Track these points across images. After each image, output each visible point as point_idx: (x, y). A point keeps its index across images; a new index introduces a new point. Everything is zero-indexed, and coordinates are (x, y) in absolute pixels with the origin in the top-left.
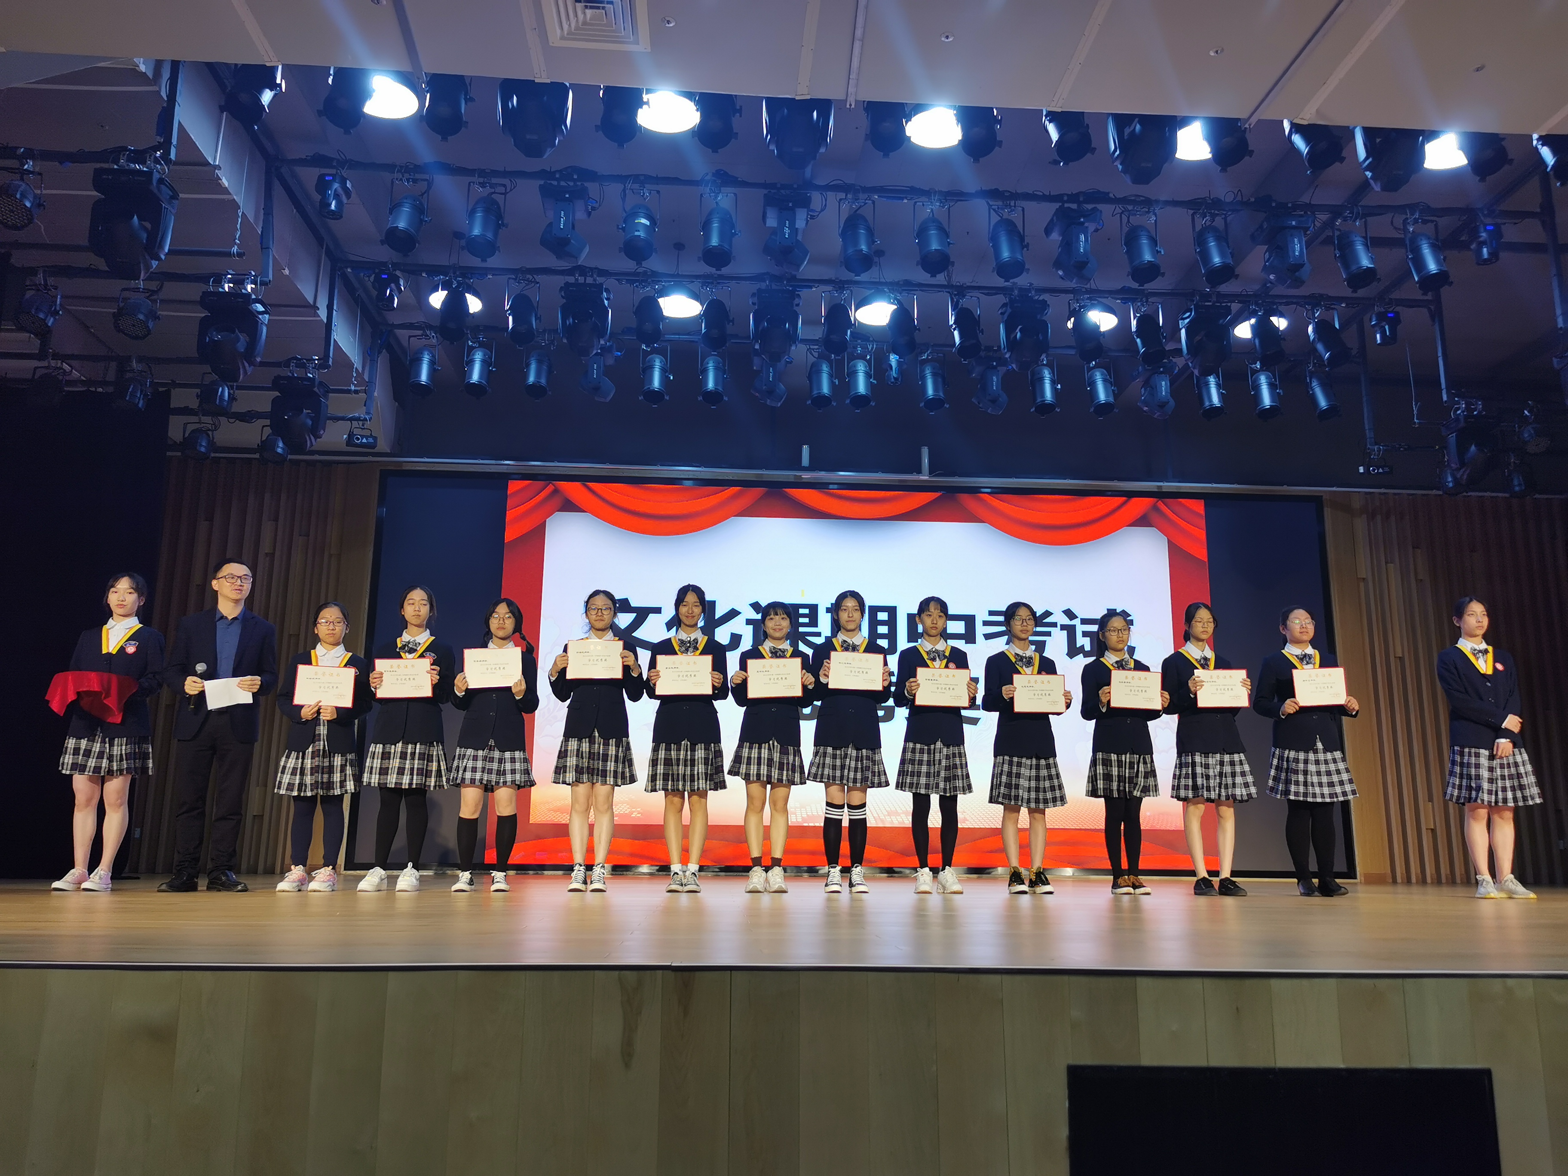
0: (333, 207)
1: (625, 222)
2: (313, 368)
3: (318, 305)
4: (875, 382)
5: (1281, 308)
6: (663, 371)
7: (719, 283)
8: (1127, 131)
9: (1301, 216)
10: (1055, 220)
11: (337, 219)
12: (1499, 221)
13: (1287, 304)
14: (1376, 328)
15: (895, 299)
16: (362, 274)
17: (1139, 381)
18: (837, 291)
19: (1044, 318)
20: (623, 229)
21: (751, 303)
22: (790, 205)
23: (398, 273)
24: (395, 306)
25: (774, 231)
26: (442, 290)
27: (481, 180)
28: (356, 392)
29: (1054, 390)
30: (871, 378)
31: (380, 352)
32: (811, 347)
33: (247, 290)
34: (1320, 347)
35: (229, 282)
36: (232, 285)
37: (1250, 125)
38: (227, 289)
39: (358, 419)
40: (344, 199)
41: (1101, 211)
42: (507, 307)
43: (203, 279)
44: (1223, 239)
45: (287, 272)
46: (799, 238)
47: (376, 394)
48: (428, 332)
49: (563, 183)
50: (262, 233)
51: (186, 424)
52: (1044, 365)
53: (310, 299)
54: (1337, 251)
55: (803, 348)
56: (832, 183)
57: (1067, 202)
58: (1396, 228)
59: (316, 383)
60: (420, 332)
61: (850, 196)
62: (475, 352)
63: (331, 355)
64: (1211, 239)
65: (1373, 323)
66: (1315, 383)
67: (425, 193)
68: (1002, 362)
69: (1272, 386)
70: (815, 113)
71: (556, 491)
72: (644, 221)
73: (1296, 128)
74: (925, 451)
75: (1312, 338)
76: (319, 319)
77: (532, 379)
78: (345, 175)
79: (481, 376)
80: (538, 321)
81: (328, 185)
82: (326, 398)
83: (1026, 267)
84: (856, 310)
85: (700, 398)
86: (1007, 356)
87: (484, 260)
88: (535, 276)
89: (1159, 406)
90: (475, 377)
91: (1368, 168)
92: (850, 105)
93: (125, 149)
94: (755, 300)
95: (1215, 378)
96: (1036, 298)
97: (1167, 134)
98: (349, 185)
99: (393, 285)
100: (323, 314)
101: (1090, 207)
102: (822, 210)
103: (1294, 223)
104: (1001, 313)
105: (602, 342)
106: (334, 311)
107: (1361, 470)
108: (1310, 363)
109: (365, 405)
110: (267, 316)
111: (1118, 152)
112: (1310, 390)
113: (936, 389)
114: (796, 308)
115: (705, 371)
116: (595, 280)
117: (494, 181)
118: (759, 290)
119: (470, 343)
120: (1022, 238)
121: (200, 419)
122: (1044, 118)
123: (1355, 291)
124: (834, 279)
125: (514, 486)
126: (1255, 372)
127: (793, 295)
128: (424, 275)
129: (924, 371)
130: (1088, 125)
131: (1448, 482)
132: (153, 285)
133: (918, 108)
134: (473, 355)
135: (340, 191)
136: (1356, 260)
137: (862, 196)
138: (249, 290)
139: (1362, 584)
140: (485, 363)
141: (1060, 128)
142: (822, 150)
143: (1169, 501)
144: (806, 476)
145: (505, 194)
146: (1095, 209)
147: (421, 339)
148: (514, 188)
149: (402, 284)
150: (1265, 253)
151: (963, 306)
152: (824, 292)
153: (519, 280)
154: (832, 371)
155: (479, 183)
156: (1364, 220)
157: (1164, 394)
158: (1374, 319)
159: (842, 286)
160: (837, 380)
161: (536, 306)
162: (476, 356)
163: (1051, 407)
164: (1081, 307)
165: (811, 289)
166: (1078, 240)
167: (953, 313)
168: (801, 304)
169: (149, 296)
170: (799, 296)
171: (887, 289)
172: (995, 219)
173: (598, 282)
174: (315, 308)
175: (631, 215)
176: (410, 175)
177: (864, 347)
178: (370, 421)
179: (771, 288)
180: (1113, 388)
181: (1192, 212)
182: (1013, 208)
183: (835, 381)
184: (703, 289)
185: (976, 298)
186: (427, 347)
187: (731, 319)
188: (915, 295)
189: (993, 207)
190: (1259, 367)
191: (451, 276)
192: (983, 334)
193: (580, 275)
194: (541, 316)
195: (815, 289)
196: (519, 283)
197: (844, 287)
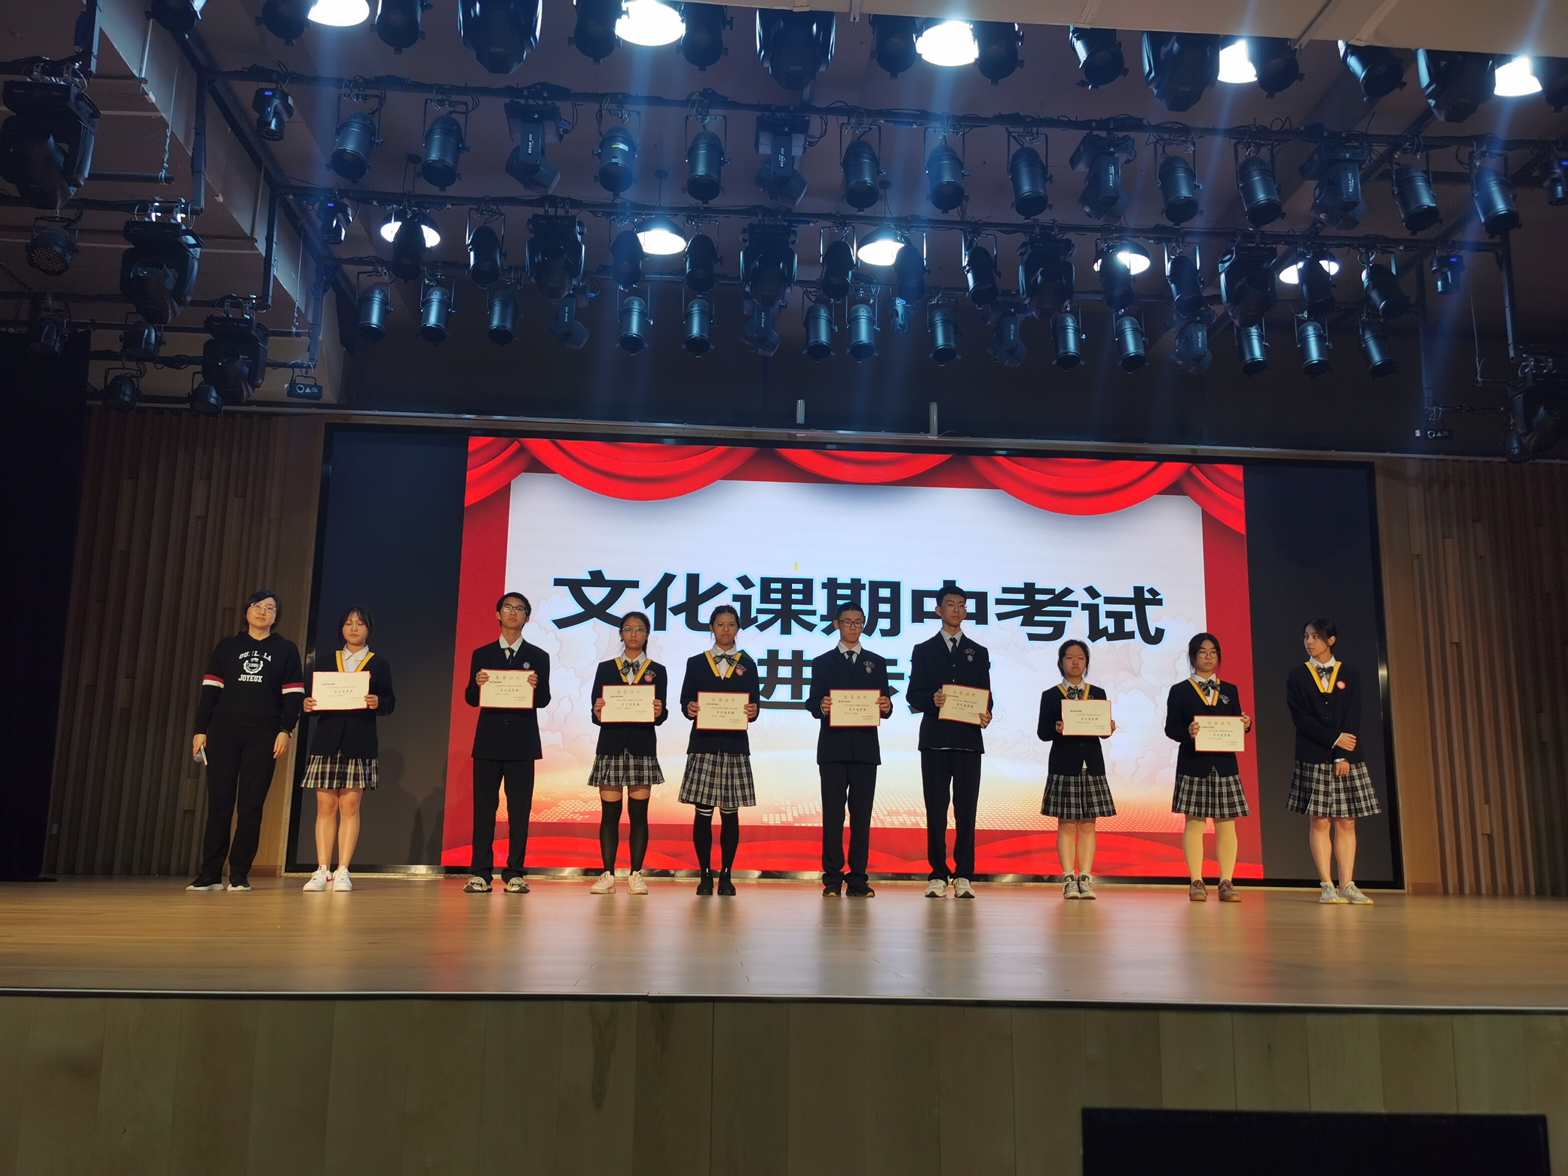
0: (273, 126)
1: (601, 147)
2: (250, 308)
3: (256, 236)
4: (879, 329)
5: (1333, 250)
6: (643, 315)
7: (705, 217)
8: (1164, 50)
9: (1357, 148)
10: (1082, 150)
11: (277, 140)
13: (1339, 246)
14: (1438, 274)
15: (902, 236)
16: (305, 202)
17: (1173, 331)
18: (837, 227)
19: (1068, 260)
20: (599, 155)
21: (741, 240)
23: (346, 201)
24: (343, 238)
25: (768, 160)
26: (394, 222)
27: (440, 97)
28: (297, 335)
29: (1078, 340)
30: (874, 324)
31: (325, 291)
32: (809, 289)
33: (176, 220)
34: (1374, 295)
35: (156, 211)
36: (159, 214)
37: (1300, 46)
38: (154, 219)
39: (300, 366)
40: (285, 117)
41: (1133, 140)
42: (468, 242)
43: (127, 207)
44: (1268, 173)
45: (220, 199)
46: (796, 167)
47: (321, 338)
48: (380, 269)
49: (531, 102)
50: (192, 155)
51: (108, 370)
52: (1067, 312)
53: (247, 231)
54: (1395, 188)
55: (798, 290)
56: (833, 106)
57: (1096, 129)
58: (1461, 163)
59: (254, 326)
60: (370, 268)
61: (853, 120)
62: (432, 292)
63: (270, 294)
64: (1255, 173)
65: (1434, 269)
66: (1368, 336)
67: (376, 111)
68: (1021, 308)
69: (1320, 339)
70: (815, 27)
71: (522, 449)
72: (622, 146)
73: (1352, 49)
74: (934, 409)
75: (1366, 285)
76: (256, 252)
77: (495, 322)
78: (286, 90)
79: (439, 318)
80: (504, 258)
81: (268, 101)
82: (265, 341)
83: (1049, 202)
84: (858, 248)
85: (684, 347)
86: (1026, 302)
87: (442, 189)
88: (500, 207)
89: (1195, 359)
90: (433, 320)
91: (1431, 96)
92: (855, 19)
93: (40, 59)
94: (746, 236)
95: (1257, 329)
96: (1060, 236)
97: (1209, 54)
98: (290, 101)
99: (340, 215)
100: (261, 247)
101: (1121, 134)
102: (821, 137)
103: (1348, 155)
104: (1021, 254)
105: (575, 282)
106: (274, 244)
107: (1418, 433)
108: (1363, 313)
109: (308, 351)
110: (199, 250)
111: (1153, 75)
112: (1362, 343)
113: (946, 338)
114: (791, 246)
115: (689, 316)
116: (567, 212)
117: (454, 98)
118: (750, 225)
119: (427, 282)
120: (1044, 169)
121: (124, 364)
122: (1071, 34)
123: (1414, 233)
124: (834, 213)
125: (475, 443)
126: (1302, 322)
127: (789, 231)
128: (375, 203)
129: (933, 318)
130: (1120, 43)
131: (1514, 449)
132: (71, 214)
133: (930, 22)
134: (430, 295)
135: (281, 108)
136: (1417, 198)
137: (867, 120)
138: (179, 221)
139: (1416, 562)
140: (443, 303)
141: (1088, 47)
142: (823, 69)
143: (1204, 466)
144: (801, 434)
145: (466, 113)
146: (1125, 137)
147: (372, 276)
148: (477, 106)
149: (350, 214)
150: (1315, 189)
151: (978, 246)
152: (822, 228)
153: (482, 210)
154: (831, 316)
155: (437, 100)
156: (1425, 153)
157: (1200, 346)
158: (1435, 264)
159: (843, 221)
160: (836, 326)
161: (500, 240)
162: (433, 297)
163: (1074, 359)
164: (1109, 248)
165: (809, 224)
166: (1107, 173)
167: (967, 253)
168: (797, 241)
169: (66, 226)
170: (795, 232)
171: (895, 225)
172: (1015, 147)
173: (569, 214)
174: (252, 240)
175: (607, 140)
176: (359, 91)
177: (868, 291)
178: (314, 368)
179: (764, 223)
180: (1144, 339)
181: (1236, 141)
182: (1035, 135)
183: (834, 328)
184: (688, 223)
185: (992, 237)
186: (378, 285)
187: (719, 257)
188: (924, 232)
189: (1013, 134)
190: (1306, 316)
191: (405, 205)
192: (1000, 277)
193: (550, 207)
194: (506, 252)
195: (812, 225)
196: (482, 214)
197: (845, 223)
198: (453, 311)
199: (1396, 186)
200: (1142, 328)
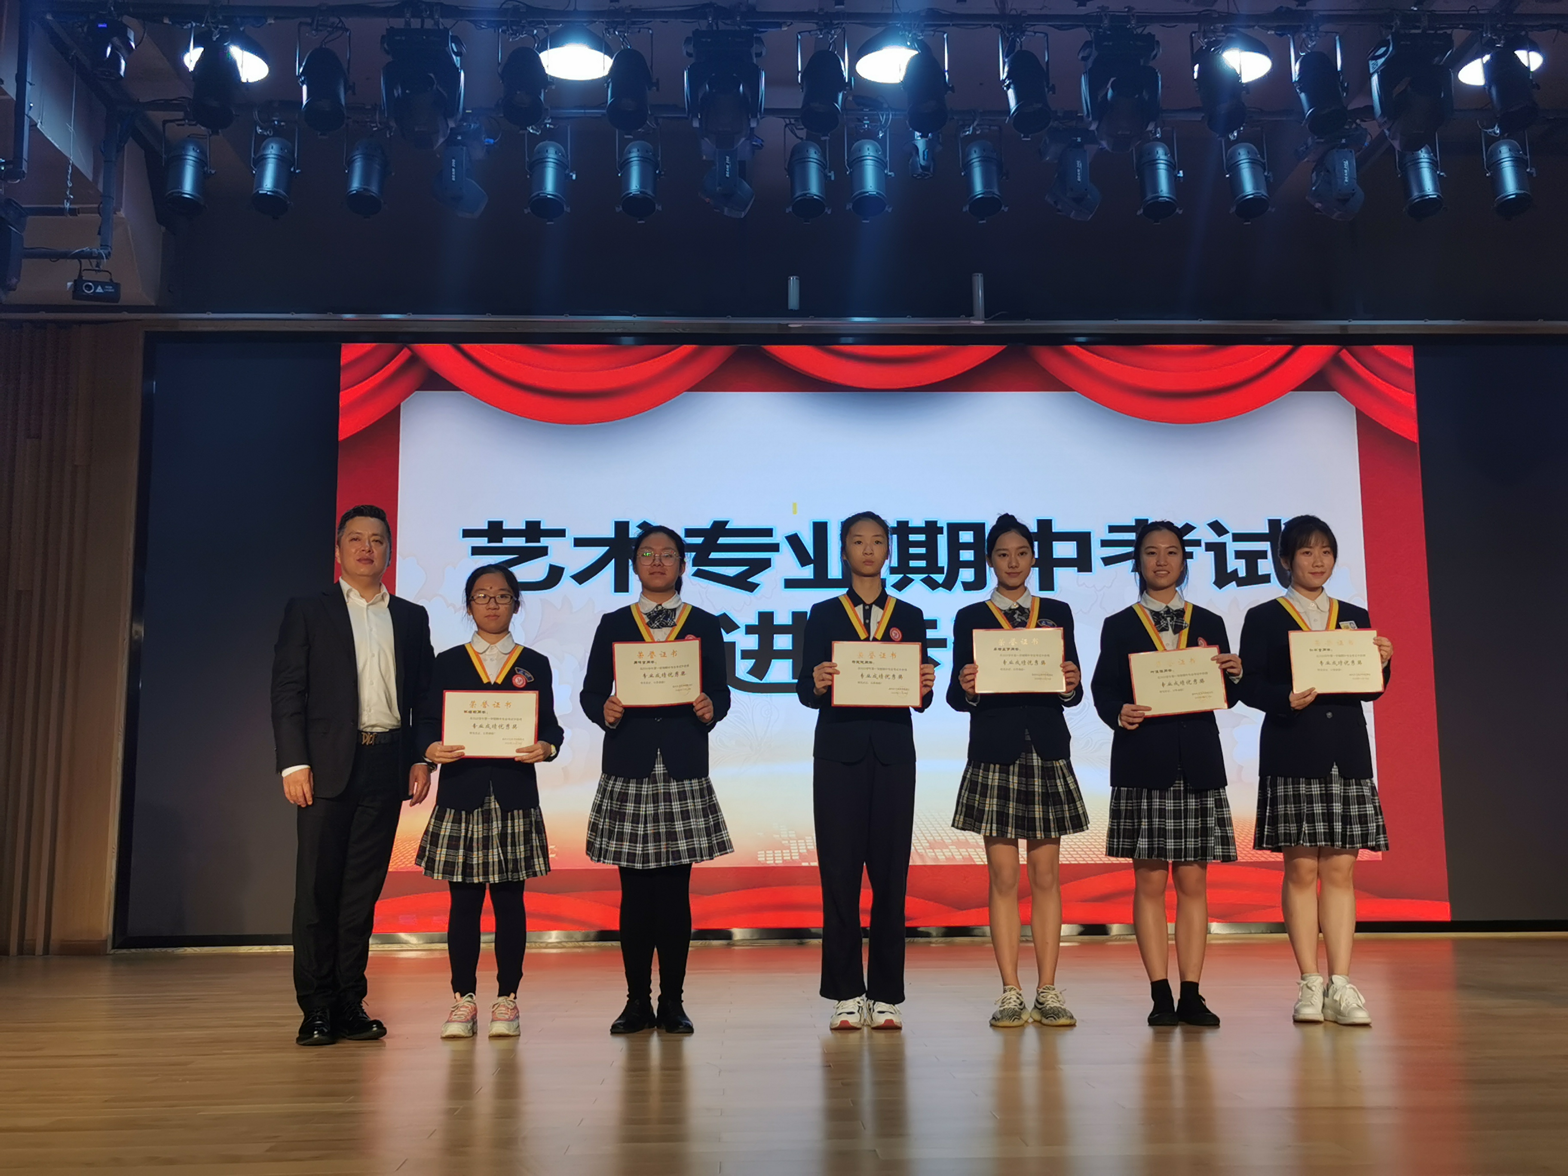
4: (892, 174)
5: (1534, 35)
6: (561, 166)
7: (634, 23)
13: (1543, 28)
15: (914, 40)
17: (1308, 161)
18: (821, 30)
19: (1151, 64)
21: (685, 53)
24: (122, 73)
26: (195, 46)
28: (73, 212)
29: (1173, 179)
30: (886, 167)
31: (120, 149)
32: (791, 121)
39: (89, 256)
42: (299, 71)
47: (122, 214)
52: (1157, 139)
55: (778, 122)
60: (179, 114)
62: (268, 144)
68: (1090, 138)
69: (1519, 163)
71: (414, 359)
74: (978, 281)
76: (5, 97)
77: (356, 185)
79: (277, 182)
80: (350, 92)
82: (20, 223)
84: (853, 60)
85: (619, 209)
86: (1093, 127)
88: (344, 20)
89: (1339, 200)
90: (268, 183)
94: (691, 49)
95: (1429, 153)
96: (1139, 31)
99: (115, 40)
100: (10, 90)
104: (1084, 59)
105: (452, 124)
106: (30, 85)
109: (99, 234)
113: (986, 183)
114: (756, 61)
115: (625, 165)
116: (437, 23)
118: (696, 33)
119: (260, 131)
124: (816, 11)
125: (349, 352)
126: (1493, 140)
127: (751, 39)
128: (166, 21)
129: (969, 154)
134: (265, 148)
140: (283, 162)
143: (1358, 349)
144: (795, 324)
147: (183, 125)
149: (132, 38)
151: (1024, 49)
152: (799, 33)
153: (317, 24)
154: (825, 158)
157: (1347, 181)
159: (829, 21)
160: (832, 172)
161: (345, 66)
162: (268, 152)
163: (1168, 206)
164: (1210, 45)
165: (781, 28)
167: (1006, 60)
168: (764, 54)
170: (759, 40)
171: (904, 25)
173: (441, 27)
177: (874, 120)
178: (107, 258)
179: (718, 28)
180: (1266, 174)
183: (829, 174)
184: (609, 33)
185: (1042, 35)
186: (192, 138)
187: (654, 81)
188: (945, 33)
190: (1498, 132)
191: (207, 22)
193: (413, 16)
194: (354, 83)
195: (784, 29)
196: (316, 30)
197: (832, 24)
198: (297, 171)
200: (1264, 159)
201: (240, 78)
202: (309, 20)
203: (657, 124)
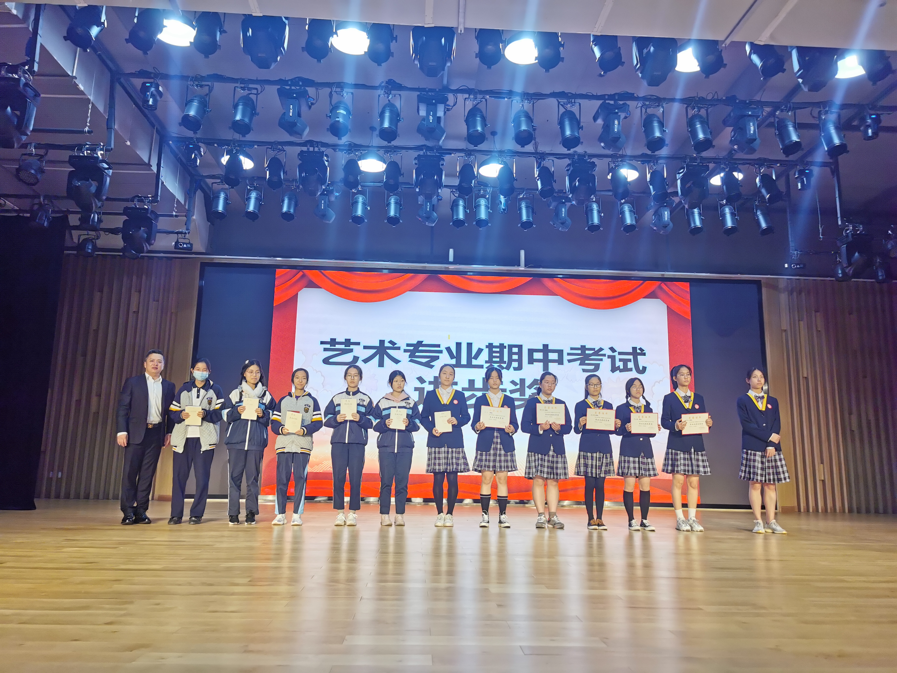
0: (150, 103)
1: (331, 112)
2: (148, 202)
3: (151, 163)
4: (491, 211)
5: (740, 167)
6: (364, 204)
7: (395, 151)
8: (645, 51)
9: (755, 109)
10: (600, 111)
11: (155, 111)
12: (879, 112)
13: (743, 164)
14: (799, 179)
15: (502, 161)
17: (651, 212)
18: (466, 156)
19: (593, 173)
20: (330, 117)
21: (414, 163)
22: (434, 101)
23: (200, 144)
24: (198, 164)
25: (424, 119)
26: (226, 155)
27: (243, 86)
28: (176, 216)
29: (600, 217)
30: (489, 209)
31: (195, 193)
32: (452, 190)
34: (763, 191)
35: (87, 150)
36: (89, 152)
37: (725, 45)
38: (86, 155)
39: (181, 233)
40: (158, 98)
41: (629, 106)
42: (266, 165)
43: (70, 148)
44: (705, 123)
45: (128, 143)
46: (442, 124)
47: (194, 217)
48: (222, 181)
49: (293, 88)
50: (107, 117)
51: (79, 236)
52: (593, 201)
53: (146, 160)
54: (777, 131)
55: (446, 190)
56: (460, 88)
57: (608, 100)
58: (814, 117)
59: (149, 212)
60: (217, 180)
61: (472, 96)
62: (252, 193)
63: (159, 194)
64: (698, 123)
65: (796, 176)
66: (759, 213)
67: (208, 94)
68: (569, 200)
69: (733, 214)
70: (443, 40)
71: (304, 276)
72: (342, 111)
73: (754, 49)
74: (522, 253)
75: (758, 185)
76: (151, 171)
77: (285, 209)
78: (159, 83)
79: (255, 207)
80: (285, 174)
81: (148, 89)
82: (156, 221)
83: (581, 141)
84: (479, 168)
85: (386, 221)
86: (570, 196)
87: (244, 136)
88: (284, 147)
89: (663, 227)
90: (251, 208)
92: (461, 31)
93: (5, 64)
94: (416, 161)
95: (698, 210)
96: (589, 160)
97: (671, 54)
98: (161, 89)
99: (196, 152)
100: (154, 168)
101: (621, 103)
102: (454, 105)
103: (750, 113)
104: (568, 170)
105: (324, 187)
106: (162, 166)
107: (786, 266)
108: (756, 200)
110: (111, 171)
111: (639, 65)
112: (756, 217)
113: (528, 216)
114: (441, 167)
115: (389, 205)
116: (319, 149)
117: (251, 86)
118: (419, 156)
119: (249, 188)
120: (579, 122)
121: (88, 233)
122: (591, 43)
123: (787, 156)
124: (465, 149)
125: (279, 272)
126: (722, 206)
127: (440, 158)
128: (216, 145)
129: (521, 205)
130: (620, 47)
131: (839, 274)
132: (42, 152)
134: (250, 195)
135: (155, 93)
136: (789, 136)
137: (479, 96)
138: (99, 155)
139: (784, 334)
140: (257, 199)
141: (601, 49)
142: (449, 64)
143: (669, 283)
144: (452, 267)
145: (257, 94)
146: (623, 104)
147: (220, 185)
148: (263, 90)
150: (731, 132)
151: (544, 166)
152: (458, 157)
153: (273, 148)
154: (466, 205)
155: (241, 87)
156: (794, 111)
157: (666, 219)
158: (797, 174)
161: (284, 164)
162: (252, 196)
163: (597, 227)
164: (616, 166)
165: (451, 154)
166: (614, 124)
167: (537, 170)
168: (444, 164)
169: (40, 159)
170: (443, 159)
171: (498, 155)
172: (562, 110)
173: (321, 151)
174: (149, 165)
175: (335, 108)
176: (199, 83)
177: (485, 191)
178: (188, 234)
179: (427, 154)
180: (635, 216)
181: (686, 105)
182: (573, 104)
183: (467, 211)
184: (385, 155)
185: (552, 161)
186: (223, 190)
187: (402, 173)
188: (514, 159)
189: (561, 103)
190: (725, 203)
191: (231, 146)
192: (555, 183)
193: (310, 146)
194: (287, 171)
195: (453, 155)
196: (273, 151)
197: (471, 154)
198: (263, 203)
199: (777, 130)
200: (634, 210)
201: (243, 168)
202: (270, 147)
203: (402, 190)
